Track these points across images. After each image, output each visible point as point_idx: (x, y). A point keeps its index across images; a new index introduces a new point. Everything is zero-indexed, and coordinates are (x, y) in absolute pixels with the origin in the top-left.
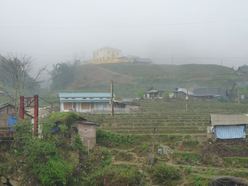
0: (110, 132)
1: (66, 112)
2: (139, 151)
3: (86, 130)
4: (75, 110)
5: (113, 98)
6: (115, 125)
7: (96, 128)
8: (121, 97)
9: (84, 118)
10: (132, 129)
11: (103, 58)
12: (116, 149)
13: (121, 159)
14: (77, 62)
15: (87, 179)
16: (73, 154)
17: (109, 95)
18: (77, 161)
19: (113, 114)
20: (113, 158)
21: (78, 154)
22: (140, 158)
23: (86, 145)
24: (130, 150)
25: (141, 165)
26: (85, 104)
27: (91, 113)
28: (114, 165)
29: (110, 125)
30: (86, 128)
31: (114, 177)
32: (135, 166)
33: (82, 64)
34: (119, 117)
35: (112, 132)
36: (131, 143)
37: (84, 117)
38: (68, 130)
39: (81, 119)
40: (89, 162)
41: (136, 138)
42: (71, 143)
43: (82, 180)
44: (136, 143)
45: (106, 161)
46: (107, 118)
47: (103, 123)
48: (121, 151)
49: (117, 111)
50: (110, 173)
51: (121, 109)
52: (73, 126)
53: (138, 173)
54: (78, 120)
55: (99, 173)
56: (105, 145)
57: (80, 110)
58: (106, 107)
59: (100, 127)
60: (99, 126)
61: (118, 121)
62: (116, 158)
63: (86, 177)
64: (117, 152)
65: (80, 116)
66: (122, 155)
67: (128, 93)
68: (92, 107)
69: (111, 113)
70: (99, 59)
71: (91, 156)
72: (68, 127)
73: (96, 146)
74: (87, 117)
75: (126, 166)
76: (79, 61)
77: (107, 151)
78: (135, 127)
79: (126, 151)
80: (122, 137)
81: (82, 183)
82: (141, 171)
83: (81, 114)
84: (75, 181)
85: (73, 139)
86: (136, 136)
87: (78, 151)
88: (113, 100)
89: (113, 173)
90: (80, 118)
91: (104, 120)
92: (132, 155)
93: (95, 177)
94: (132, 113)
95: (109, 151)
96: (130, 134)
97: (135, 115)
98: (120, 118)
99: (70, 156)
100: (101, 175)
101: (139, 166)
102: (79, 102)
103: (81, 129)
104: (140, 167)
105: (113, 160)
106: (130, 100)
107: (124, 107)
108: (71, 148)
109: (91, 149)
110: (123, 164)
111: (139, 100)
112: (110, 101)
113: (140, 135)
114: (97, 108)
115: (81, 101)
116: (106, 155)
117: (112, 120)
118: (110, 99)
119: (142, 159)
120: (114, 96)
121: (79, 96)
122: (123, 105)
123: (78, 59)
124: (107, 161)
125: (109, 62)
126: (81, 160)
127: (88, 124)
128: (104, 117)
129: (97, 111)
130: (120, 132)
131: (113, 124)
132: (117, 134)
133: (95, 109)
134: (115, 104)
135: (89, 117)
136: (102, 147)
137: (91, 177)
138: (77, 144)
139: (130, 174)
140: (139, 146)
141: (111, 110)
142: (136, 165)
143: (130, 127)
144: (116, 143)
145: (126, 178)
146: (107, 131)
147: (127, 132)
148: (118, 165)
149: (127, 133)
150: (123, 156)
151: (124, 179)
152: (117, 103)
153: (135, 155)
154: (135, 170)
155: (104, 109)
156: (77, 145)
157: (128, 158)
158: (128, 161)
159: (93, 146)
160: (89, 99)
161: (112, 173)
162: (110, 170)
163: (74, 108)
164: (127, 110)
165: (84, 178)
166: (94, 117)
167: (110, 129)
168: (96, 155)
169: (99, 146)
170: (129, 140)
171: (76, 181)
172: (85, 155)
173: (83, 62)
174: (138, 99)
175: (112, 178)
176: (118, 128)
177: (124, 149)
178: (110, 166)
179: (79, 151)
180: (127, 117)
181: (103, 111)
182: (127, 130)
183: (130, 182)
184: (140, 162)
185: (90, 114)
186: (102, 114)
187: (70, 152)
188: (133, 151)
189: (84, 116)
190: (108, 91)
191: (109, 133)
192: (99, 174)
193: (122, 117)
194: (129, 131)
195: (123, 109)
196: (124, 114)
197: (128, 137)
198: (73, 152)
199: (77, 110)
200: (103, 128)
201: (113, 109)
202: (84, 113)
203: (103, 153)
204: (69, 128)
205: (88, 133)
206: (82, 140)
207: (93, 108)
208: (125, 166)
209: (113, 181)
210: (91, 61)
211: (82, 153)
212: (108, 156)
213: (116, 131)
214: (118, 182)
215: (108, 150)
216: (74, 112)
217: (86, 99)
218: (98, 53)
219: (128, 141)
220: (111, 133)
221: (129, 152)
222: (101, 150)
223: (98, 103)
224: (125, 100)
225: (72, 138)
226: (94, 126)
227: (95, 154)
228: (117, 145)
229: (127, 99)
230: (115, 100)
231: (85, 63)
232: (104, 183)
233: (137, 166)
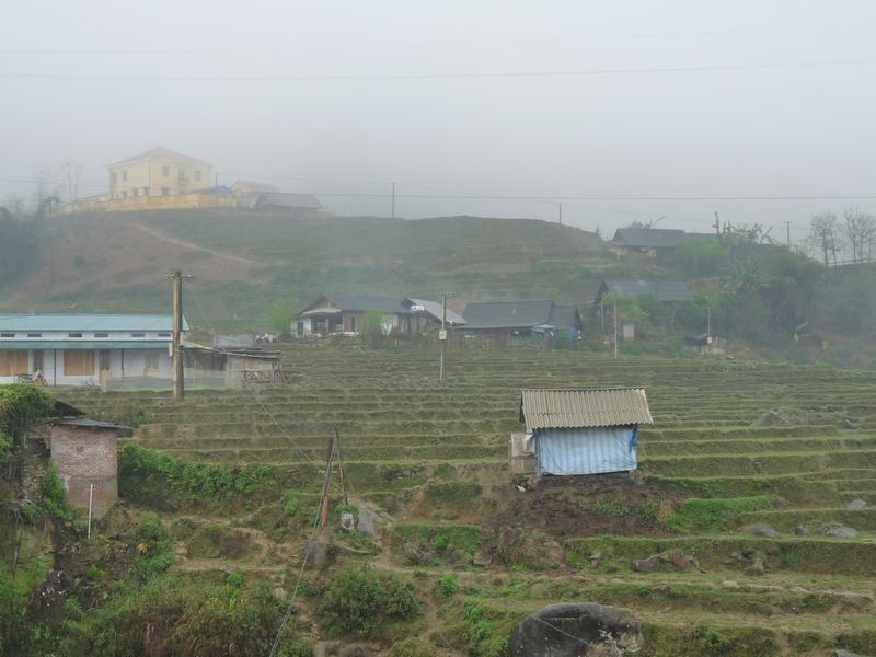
0: (170, 456)
1: (6, 387)
2: (274, 523)
3: (80, 450)
4: (39, 376)
5: (182, 334)
6: (187, 431)
7: (119, 443)
8: (212, 332)
9: (74, 406)
10: (250, 445)
11: (146, 189)
12: (191, 518)
13: (208, 554)
14: (46, 203)
15: (84, 628)
16: (30, 536)
17: (167, 322)
18: (44, 562)
19: (182, 393)
20: (181, 549)
21: (49, 537)
22: (279, 546)
23: (78, 505)
24: (241, 520)
25: (281, 572)
26: (75, 356)
27: (99, 389)
28: (182, 574)
29: (171, 432)
30: (81, 443)
31: (184, 617)
32: (259, 575)
33: (69, 210)
34: (202, 402)
35: (175, 457)
36: (246, 496)
37: (75, 402)
38: (12, 450)
39: (63, 412)
40: (89, 565)
41: (265, 475)
42: (21, 497)
43: (66, 633)
44: (264, 492)
45: (153, 561)
46: (157, 404)
47: (145, 423)
48: (208, 523)
49: (198, 380)
50: (167, 603)
51: (209, 374)
52: (32, 436)
53: (271, 599)
54: (53, 414)
55: (127, 604)
56: (150, 505)
57: (57, 379)
58: (156, 367)
59: (134, 438)
60: (130, 434)
61: (199, 418)
62: (188, 548)
63: (78, 620)
64: (193, 527)
65: (59, 400)
66: (215, 537)
67: (235, 317)
68: (105, 366)
69: (175, 387)
70: (130, 194)
71: (100, 545)
72: (11, 439)
73: (117, 505)
74: (86, 403)
75: (227, 575)
76: (58, 201)
77: (160, 524)
78: (259, 436)
79: (228, 523)
80: (213, 473)
81: (65, 643)
82: (280, 593)
83: (64, 391)
84: (38, 636)
85: (31, 483)
86: (266, 469)
87: (49, 526)
88: (182, 342)
89: (180, 601)
90: (59, 405)
91: (147, 413)
92: (248, 535)
93: (113, 619)
94: (249, 389)
95: (167, 523)
96: (243, 464)
97: (260, 394)
98: (205, 406)
99: (19, 544)
100: (135, 613)
101: (273, 577)
102: (55, 350)
103: (62, 446)
104: (278, 580)
105: (181, 555)
106: (243, 341)
107: (222, 368)
108: (23, 515)
109: (99, 517)
110: (214, 571)
111: (274, 341)
112: (171, 345)
113: (276, 464)
114: (123, 369)
115: (64, 346)
116: (155, 538)
117: (176, 413)
118: (171, 338)
119: (283, 550)
120: (186, 326)
121: (55, 327)
122: (217, 360)
123: (50, 190)
124: (158, 561)
125: (169, 204)
126: (59, 559)
127: (88, 428)
128: (150, 401)
129: (124, 380)
130: (208, 455)
131: (181, 428)
132: (194, 464)
133: (116, 372)
134: (188, 357)
135: (92, 403)
136: (137, 511)
137: (98, 621)
138: (48, 501)
139: (239, 606)
140: (275, 505)
141: (175, 378)
142: (264, 572)
143: (243, 436)
144: (193, 496)
145: (225, 619)
146: (158, 452)
147: (232, 456)
148: (197, 574)
149: (231, 459)
150: (216, 543)
151: (218, 621)
152: (195, 350)
153: (259, 538)
154: (258, 589)
155: (149, 374)
156: (45, 506)
157: (234, 547)
158: (235, 558)
159: (106, 509)
160: (91, 338)
161: (175, 604)
162: (169, 593)
163: (35, 370)
164: (231, 377)
165: (72, 625)
166: (110, 401)
167: (171, 445)
168: (118, 538)
169: (127, 505)
170: (239, 485)
171: (43, 637)
172: (78, 540)
173: (73, 204)
174: (271, 338)
175: (175, 620)
176: (196, 442)
177: (221, 515)
178: (170, 578)
179: (52, 527)
180: (233, 401)
181: (146, 380)
182: (231, 449)
183: (241, 633)
184: (279, 562)
185: (95, 391)
186: (141, 392)
187: (18, 533)
188: (253, 524)
189: (74, 399)
190: (164, 310)
191: (166, 460)
192: (127, 608)
193: (214, 404)
194: (237, 451)
195: (217, 374)
196: (220, 392)
197: (236, 472)
198: (32, 532)
199: (49, 377)
200: (141, 444)
201: (182, 375)
202: (76, 389)
203: (142, 533)
204: (17, 441)
205: (86, 461)
206: (67, 486)
207: (108, 369)
208: (224, 578)
209: (179, 631)
210: (103, 199)
211: (66, 533)
212: (160, 544)
213: (191, 453)
214: (196, 633)
215: (163, 521)
216: (38, 386)
217: (80, 336)
218: (125, 173)
219: (233, 488)
220: (174, 460)
221: (238, 525)
222: (136, 520)
223: (124, 353)
224: (224, 342)
225: (26, 481)
226: (111, 436)
227: (115, 534)
228: (196, 504)
229: (231, 337)
230: (190, 340)
231: (76, 208)
232: (148, 641)
233: (267, 574)
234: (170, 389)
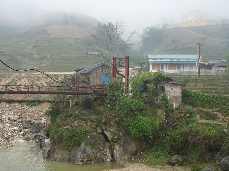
0: (195, 92)
1: (154, 73)
2: (224, 111)
3: (172, 89)
4: (162, 70)
5: (200, 60)
6: (200, 85)
7: (182, 88)
8: (208, 59)
9: (171, 78)
10: (218, 90)
11: (191, 21)
12: (201, 108)
13: (205, 118)
14: (165, 26)
15: (173, 135)
16: (160, 111)
17: (196, 57)
18: (163, 117)
19: (199, 76)
20: (198, 116)
21: (164, 112)
22: (226, 118)
23: (172, 104)
24: (215, 110)
25: (226, 125)
26: (172, 65)
27: (177, 74)
28: (198, 123)
29: (196, 86)
30: (172, 88)
31: (199, 134)
32: (220, 125)
33: (171, 27)
34: (205, 78)
35: (197, 92)
36: (216, 104)
37: (171, 77)
38: (155, 89)
39: (168, 79)
40: (174, 119)
41: (222, 98)
42: (158, 101)
43: (168, 135)
44: (222, 103)
45: (191, 119)
46: (193, 78)
47: (189, 83)
48: (205, 110)
49: (204, 72)
50: (194, 130)
51: (207, 70)
52: (160, 85)
53: (223, 132)
54: (165, 80)
55: (184, 130)
56: (190, 105)
57: (167, 71)
58: (192, 68)
59: (186, 87)
60: (185, 86)
61: (204, 82)
62: (200, 116)
63: (171, 132)
64: (202, 111)
65: (167, 76)
66: (207, 114)
67: (215, 55)
68: (179, 68)
69: (197, 74)
70: (187, 22)
71: (177, 114)
72: (155, 86)
73: (181, 104)
74: (174, 77)
75: (211, 124)
76: (168, 25)
77: (192, 110)
78: (220, 88)
79: (211, 110)
80: (207, 97)
81: (168, 138)
82: (226, 130)
83: (168, 74)
84: (161, 135)
85: (160, 97)
86: (222, 97)
87: (164, 108)
88: (200, 62)
89: (198, 130)
90: (167, 78)
91: (190, 80)
92: (217, 114)
93: (180, 133)
94: (218, 75)
95: (194, 110)
96: (216, 95)
97: (221, 76)
98: (206, 79)
99: (157, 112)
100: (186, 132)
101: (224, 126)
102: (166, 64)
103: (167, 88)
104: (225, 127)
105: (198, 118)
106: (216, 62)
107: (210, 69)
108: (158, 105)
109: (177, 107)
110: (207, 123)
111: (226, 62)
112: (196, 63)
113: (225, 95)
114: (184, 69)
115: (169, 63)
116: (191, 113)
117: (197, 81)
118: (197, 61)
120: (201, 58)
121: (167, 58)
122: (209, 67)
123: (166, 22)
124: (192, 119)
125: (197, 25)
126: (167, 117)
127: (174, 84)
128: (190, 77)
129: (184, 72)
130: (206, 92)
131: (199, 85)
132: (202, 94)
133: (182, 70)
134: (201, 66)
135: (176, 77)
136: (187, 106)
137: (176, 133)
138: (164, 102)
139: (214, 132)
140: (224, 106)
141: (197, 72)
142: (221, 124)
143: (216, 88)
144: (202, 103)
145: (210, 136)
146: (192, 91)
147: (213, 93)
148: (203, 123)
149: (212, 93)
150: (208, 116)
151: (208, 136)
152: (203, 64)
153: (220, 115)
154: (219, 129)
155: (191, 70)
156: (163, 103)
157: (213, 117)
158: (213, 120)
159: (179, 105)
160: (176, 60)
161: (196, 131)
162: (195, 128)
163: (161, 69)
164: (213, 71)
165: (170, 133)
166: (180, 77)
167: (196, 89)
168: (181, 112)
169: (184, 104)
170: (214, 101)
171: (162, 135)
172: (171, 112)
173: (172, 26)
174: (225, 61)
175: (196, 135)
176: (203, 88)
177: (209, 108)
178: (195, 124)
179: (165, 108)
180: (213, 78)
181: (190, 72)
182: (212, 91)
183: (214, 140)
184: (225, 122)
185: (176, 74)
186: (188, 75)
187: (157, 109)
188: (218, 111)
189: (171, 76)
190: (195, 53)
191: (194, 93)
192: (184, 131)
193: (208, 79)
194: (214, 91)
195: (209, 71)
196: (210, 75)
197: (214, 97)
198: (160, 110)
199: (165, 70)
200: (188, 88)
201: (199, 71)
202: (171, 74)
203: (188, 112)
204: (157, 87)
205: (174, 92)
206: (169, 99)
207: (180, 69)
208: (210, 125)
209: (197, 138)
210: (179, 24)
211: (168, 110)
212: (193, 115)
213: (201, 91)
214: (202, 139)
215: (193, 109)
216: (162, 73)
217: (173, 60)
218: (186, 17)
219: (213, 101)
220: (197, 93)
221: (214, 111)
222: (186, 108)
223: (185, 65)
224: (211, 62)
225: (159, 97)
226: (180, 86)
227: (181, 111)
228: (202, 105)
229: (213, 61)
230: (201, 61)
231: (173, 27)
232: (189, 139)
233: (222, 125)
234: (196, 74)
